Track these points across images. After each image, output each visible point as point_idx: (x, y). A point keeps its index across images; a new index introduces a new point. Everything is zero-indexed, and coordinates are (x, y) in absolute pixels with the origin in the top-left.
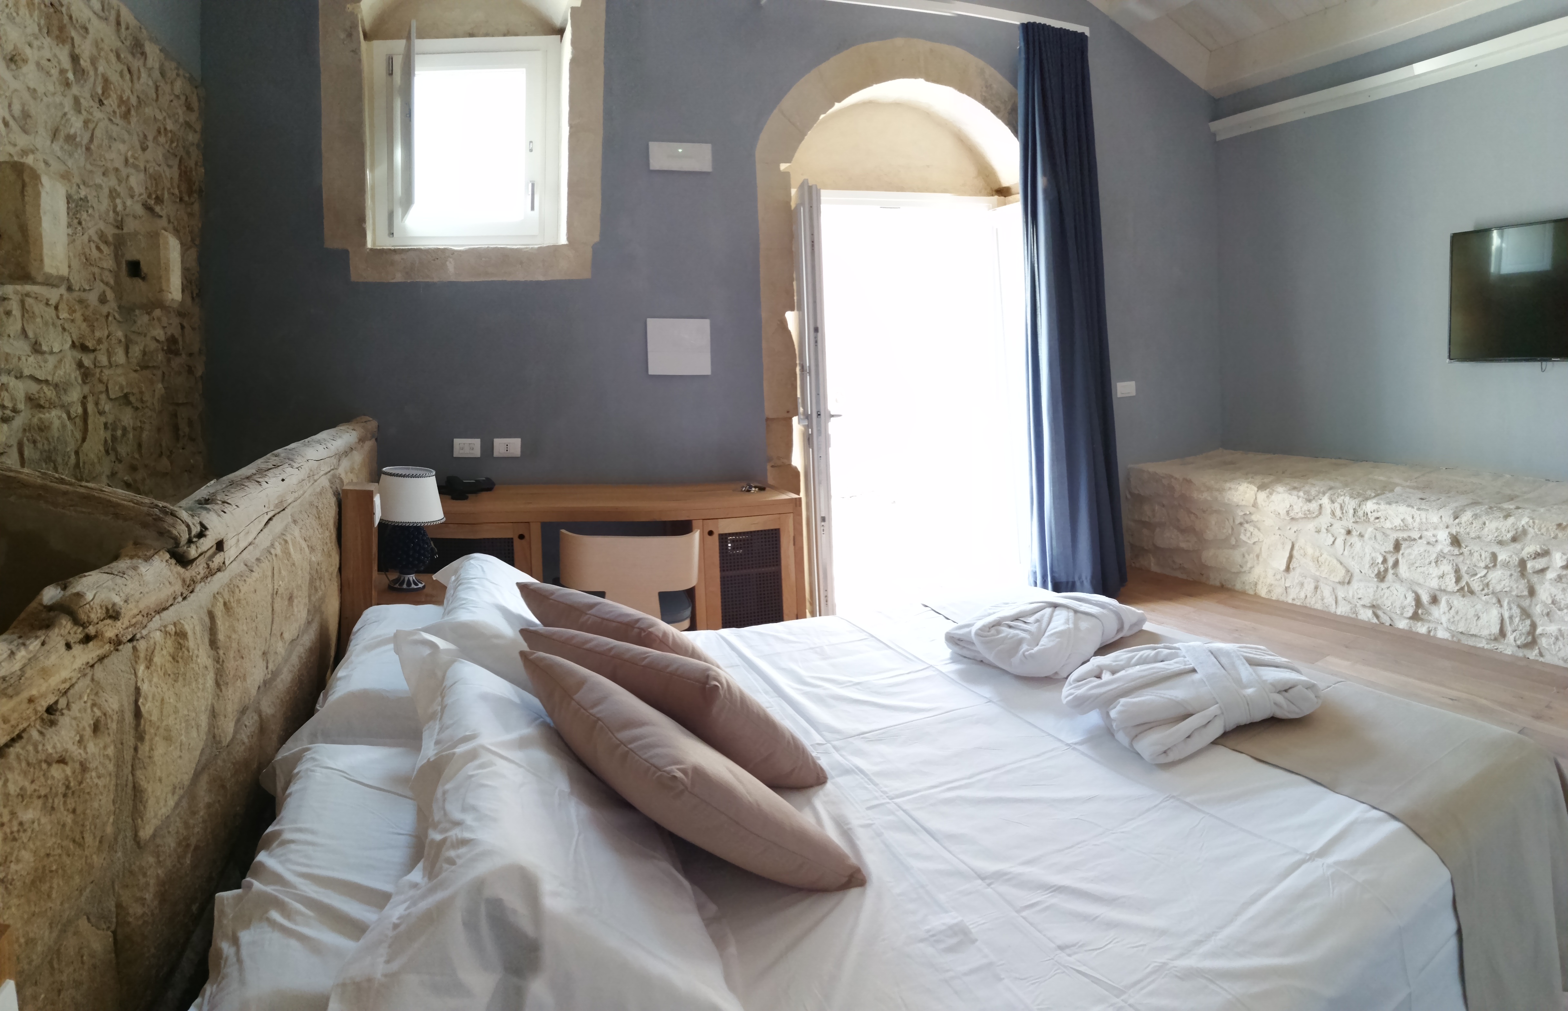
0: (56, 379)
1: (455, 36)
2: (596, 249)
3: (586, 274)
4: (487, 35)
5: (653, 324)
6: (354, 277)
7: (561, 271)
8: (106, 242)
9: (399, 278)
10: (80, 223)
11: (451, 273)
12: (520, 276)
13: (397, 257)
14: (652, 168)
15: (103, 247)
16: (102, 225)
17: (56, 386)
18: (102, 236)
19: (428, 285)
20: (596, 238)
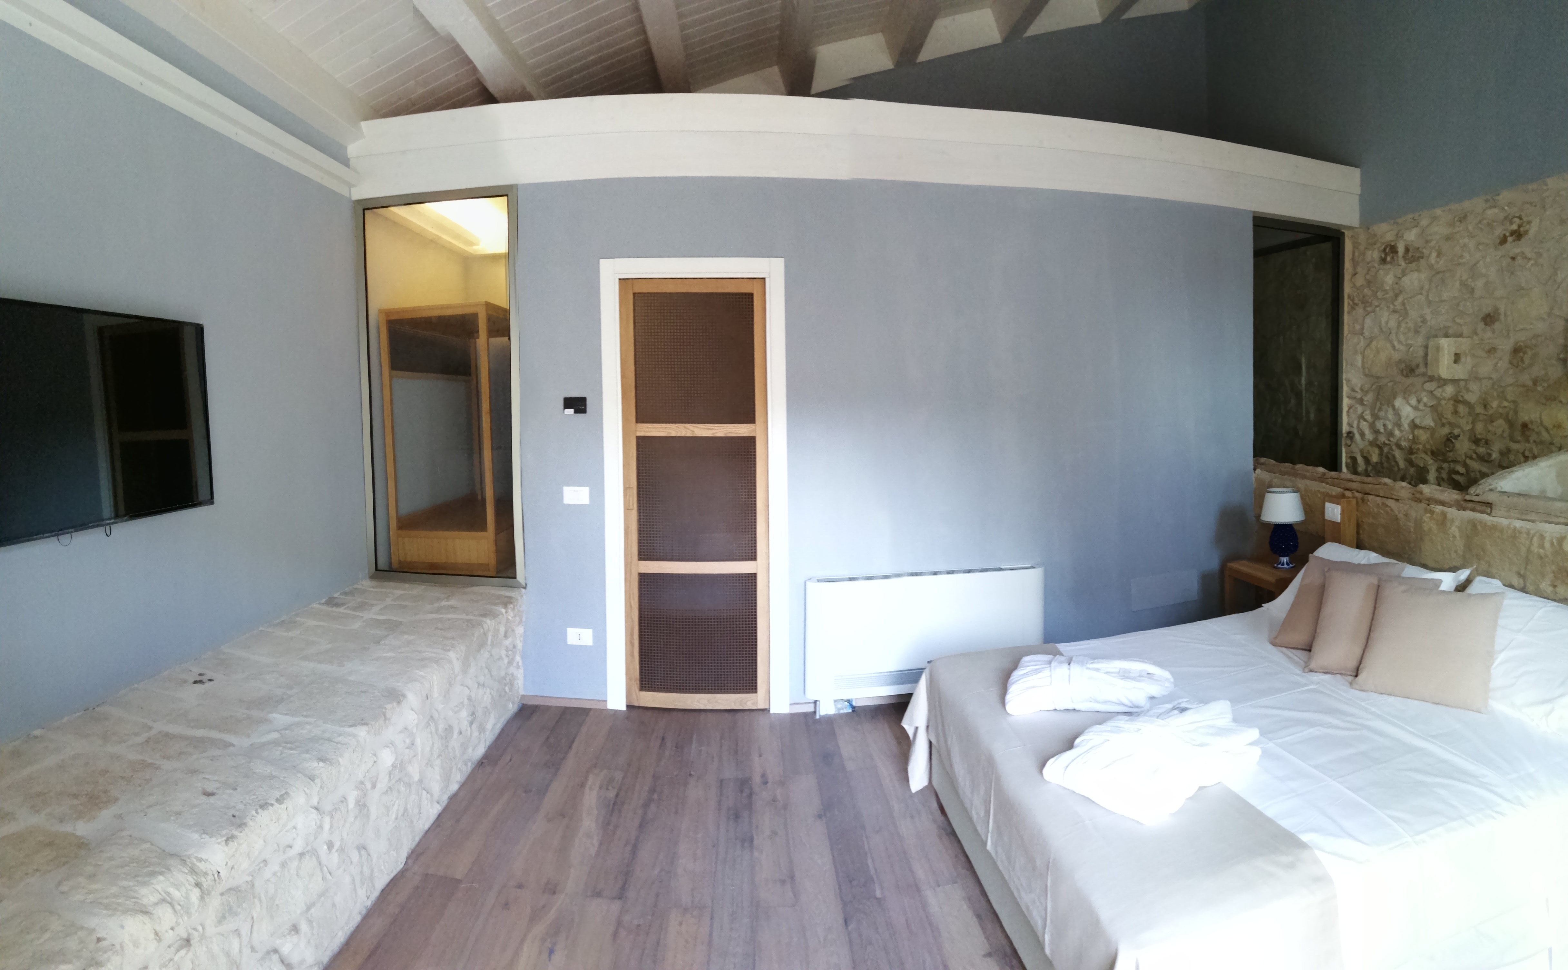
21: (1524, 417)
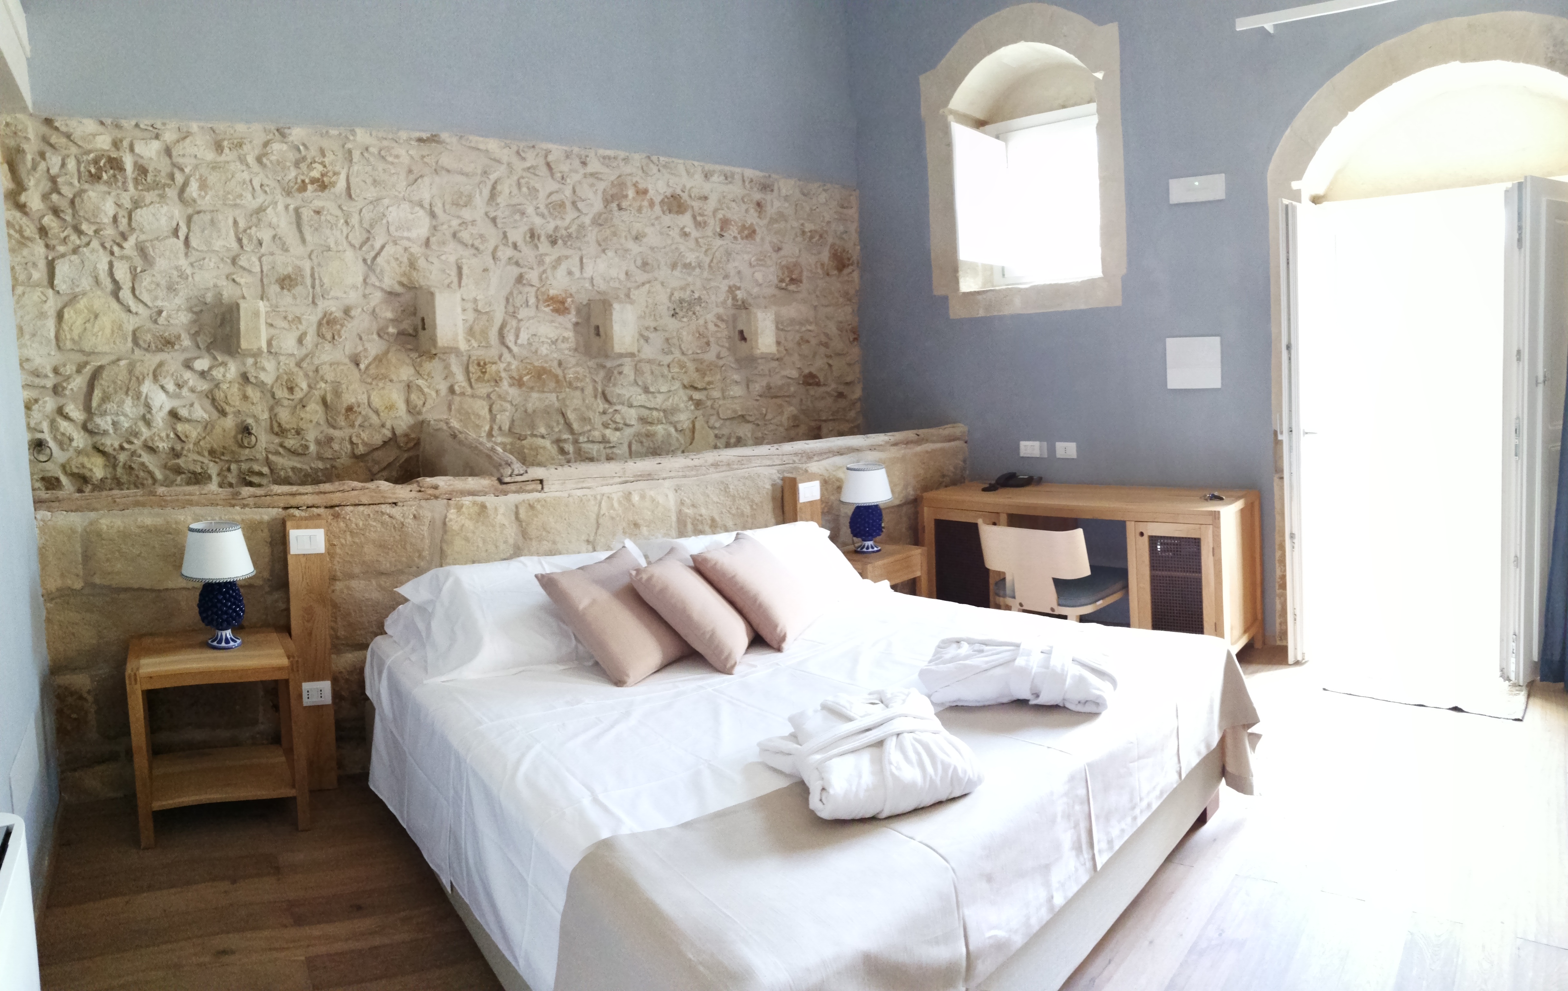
0: (664, 407)
1: (1051, 109)
2: (1125, 280)
3: (1118, 302)
4: (1074, 105)
5: (1170, 342)
6: (952, 316)
7: (1099, 300)
8: (723, 320)
9: (981, 313)
10: (694, 313)
11: (1017, 307)
12: (1068, 306)
13: (980, 297)
14: (1171, 202)
15: (719, 323)
16: (721, 310)
17: (664, 411)
18: (719, 317)
19: (1001, 318)
20: (1124, 271)
21: (349, 398)
